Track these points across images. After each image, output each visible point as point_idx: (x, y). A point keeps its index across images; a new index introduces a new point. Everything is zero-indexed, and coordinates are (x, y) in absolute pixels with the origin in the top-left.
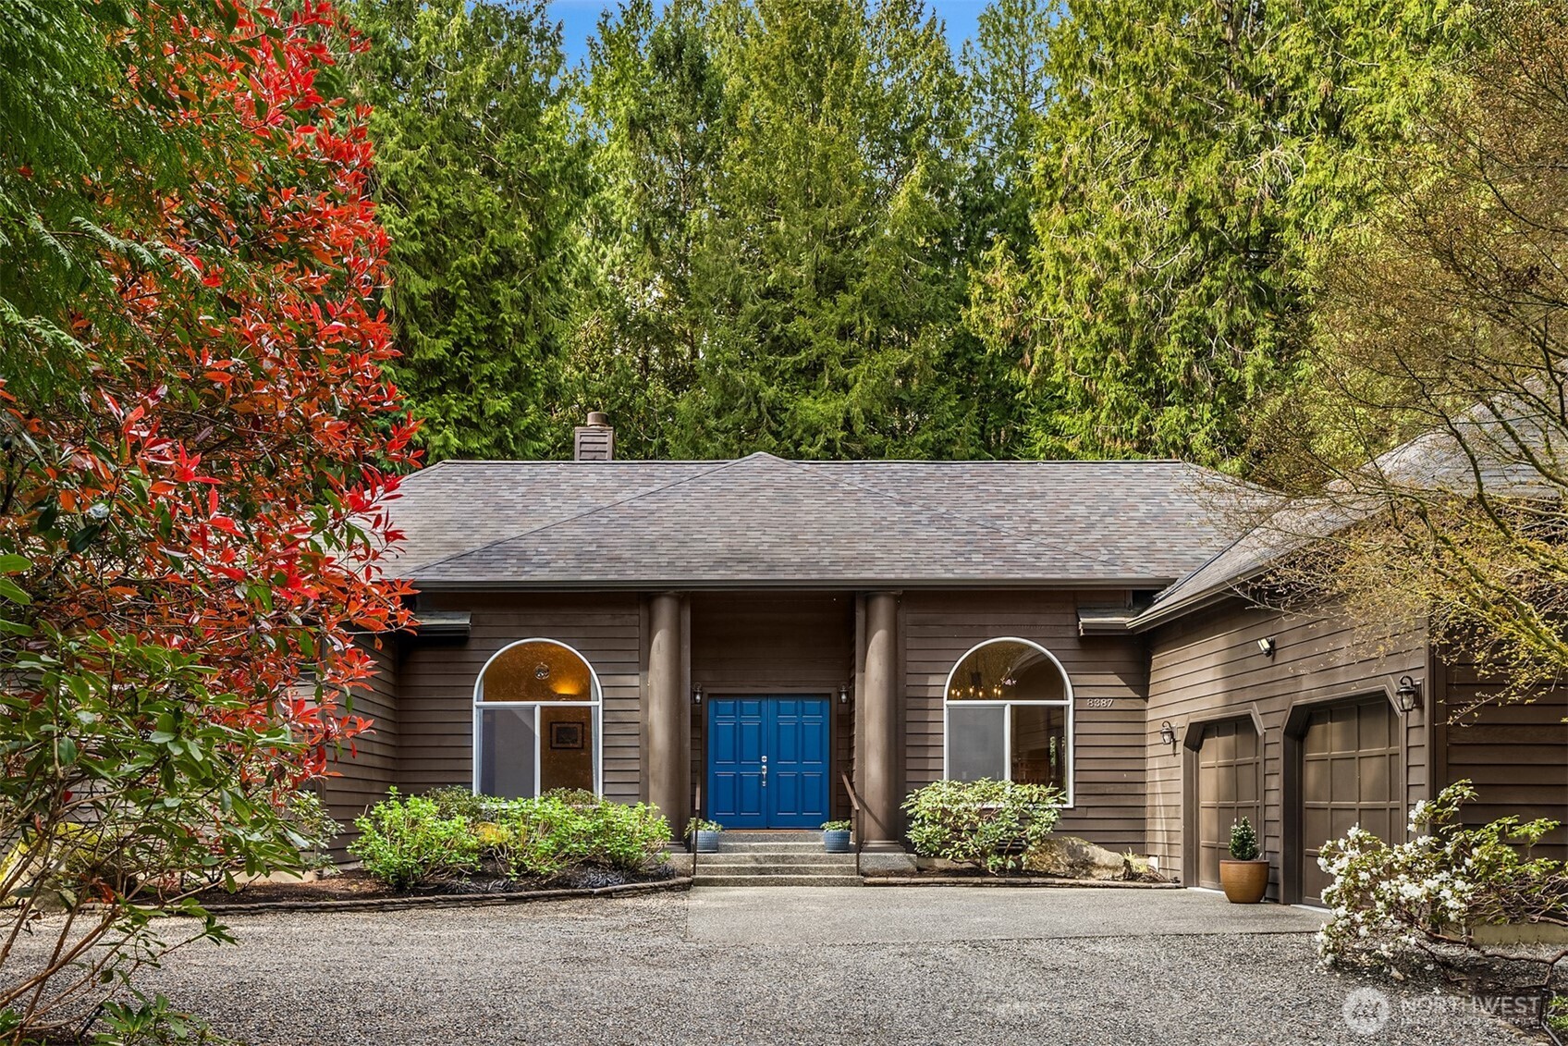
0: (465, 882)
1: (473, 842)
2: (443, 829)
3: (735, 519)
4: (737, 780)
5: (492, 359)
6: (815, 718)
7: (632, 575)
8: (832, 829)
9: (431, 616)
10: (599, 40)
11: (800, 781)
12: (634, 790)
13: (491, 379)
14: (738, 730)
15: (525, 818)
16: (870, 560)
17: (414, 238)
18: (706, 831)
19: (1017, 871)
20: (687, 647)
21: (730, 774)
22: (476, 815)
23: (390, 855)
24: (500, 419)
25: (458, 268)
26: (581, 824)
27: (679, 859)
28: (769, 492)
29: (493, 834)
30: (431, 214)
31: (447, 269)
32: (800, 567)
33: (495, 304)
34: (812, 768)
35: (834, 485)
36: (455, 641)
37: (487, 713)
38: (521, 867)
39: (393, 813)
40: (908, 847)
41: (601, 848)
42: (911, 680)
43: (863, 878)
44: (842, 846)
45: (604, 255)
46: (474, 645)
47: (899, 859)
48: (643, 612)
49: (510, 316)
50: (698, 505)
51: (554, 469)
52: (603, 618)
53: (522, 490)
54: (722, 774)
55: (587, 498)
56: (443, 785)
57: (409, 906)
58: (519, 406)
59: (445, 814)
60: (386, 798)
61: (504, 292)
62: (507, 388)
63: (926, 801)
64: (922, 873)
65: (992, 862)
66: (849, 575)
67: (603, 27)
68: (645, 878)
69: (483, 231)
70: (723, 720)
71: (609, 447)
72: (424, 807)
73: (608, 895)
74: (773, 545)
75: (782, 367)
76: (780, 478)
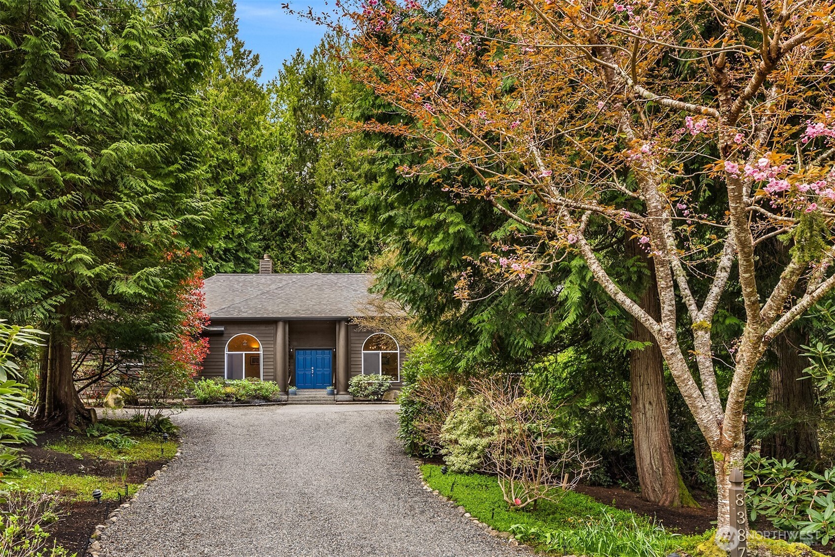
0: (221, 402)
1: (223, 391)
2: (215, 388)
3: (304, 296)
4: (305, 375)
5: (237, 214)
6: (327, 356)
7: (271, 316)
8: (329, 388)
9: (213, 327)
10: (284, 71)
11: (323, 374)
12: (272, 377)
13: (236, 221)
14: (305, 359)
15: (237, 385)
16: (340, 310)
17: (207, 172)
18: (292, 389)
19: (377, 400)
20: (287, 336)
21: (302, 373)
22: (225, 385)
23: (202, 394)
24: (240, 236)
25: (224, 181)
26: (253, 387)
27: (285, 397)
28: (315, 287)
29: (229, 390)
30: (214, 162)
31: (220, 182)
32: (320, 313)
33: (238, 194)
34: (327, 371)
35: (336, 284)
36: (220, 334)
37: (229, 355)
38: (237, 398)
39: (203, 383)
40: (349, 393)
41: (259, 394)
42: (352, 345)
43: (337, 402)
44: (332, 393)
45: (284, 160)
46: (225, 335)
47: (347, 397)
48: (274, 326)
49: (243, 197)
50: (293, 291)
51: (251, 277)
52: (263, 328)
53: (241, 284)
54: (300, 373)
55: (261, 287)
56: (216, 376)
57: (207, 407)
58: (247, 232)
59: (216, 384)
60: (201, 380)
61: (242, 189)
62: (243, 223)
63: (354, 380)
64: (355, 400)
65: (371, 397)
66: (334, 315)
67: (284, 65)
68: (271, 401)
69: (233, 168)
70: (300, 357)
71: (270, 269)
72: (211, 382)
73: (260, 406)
74: (314, 305)
75: (352, 210)
76: (319, 282)
